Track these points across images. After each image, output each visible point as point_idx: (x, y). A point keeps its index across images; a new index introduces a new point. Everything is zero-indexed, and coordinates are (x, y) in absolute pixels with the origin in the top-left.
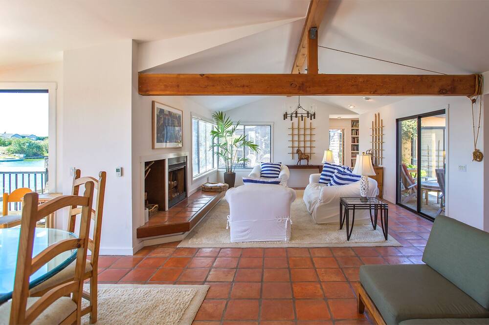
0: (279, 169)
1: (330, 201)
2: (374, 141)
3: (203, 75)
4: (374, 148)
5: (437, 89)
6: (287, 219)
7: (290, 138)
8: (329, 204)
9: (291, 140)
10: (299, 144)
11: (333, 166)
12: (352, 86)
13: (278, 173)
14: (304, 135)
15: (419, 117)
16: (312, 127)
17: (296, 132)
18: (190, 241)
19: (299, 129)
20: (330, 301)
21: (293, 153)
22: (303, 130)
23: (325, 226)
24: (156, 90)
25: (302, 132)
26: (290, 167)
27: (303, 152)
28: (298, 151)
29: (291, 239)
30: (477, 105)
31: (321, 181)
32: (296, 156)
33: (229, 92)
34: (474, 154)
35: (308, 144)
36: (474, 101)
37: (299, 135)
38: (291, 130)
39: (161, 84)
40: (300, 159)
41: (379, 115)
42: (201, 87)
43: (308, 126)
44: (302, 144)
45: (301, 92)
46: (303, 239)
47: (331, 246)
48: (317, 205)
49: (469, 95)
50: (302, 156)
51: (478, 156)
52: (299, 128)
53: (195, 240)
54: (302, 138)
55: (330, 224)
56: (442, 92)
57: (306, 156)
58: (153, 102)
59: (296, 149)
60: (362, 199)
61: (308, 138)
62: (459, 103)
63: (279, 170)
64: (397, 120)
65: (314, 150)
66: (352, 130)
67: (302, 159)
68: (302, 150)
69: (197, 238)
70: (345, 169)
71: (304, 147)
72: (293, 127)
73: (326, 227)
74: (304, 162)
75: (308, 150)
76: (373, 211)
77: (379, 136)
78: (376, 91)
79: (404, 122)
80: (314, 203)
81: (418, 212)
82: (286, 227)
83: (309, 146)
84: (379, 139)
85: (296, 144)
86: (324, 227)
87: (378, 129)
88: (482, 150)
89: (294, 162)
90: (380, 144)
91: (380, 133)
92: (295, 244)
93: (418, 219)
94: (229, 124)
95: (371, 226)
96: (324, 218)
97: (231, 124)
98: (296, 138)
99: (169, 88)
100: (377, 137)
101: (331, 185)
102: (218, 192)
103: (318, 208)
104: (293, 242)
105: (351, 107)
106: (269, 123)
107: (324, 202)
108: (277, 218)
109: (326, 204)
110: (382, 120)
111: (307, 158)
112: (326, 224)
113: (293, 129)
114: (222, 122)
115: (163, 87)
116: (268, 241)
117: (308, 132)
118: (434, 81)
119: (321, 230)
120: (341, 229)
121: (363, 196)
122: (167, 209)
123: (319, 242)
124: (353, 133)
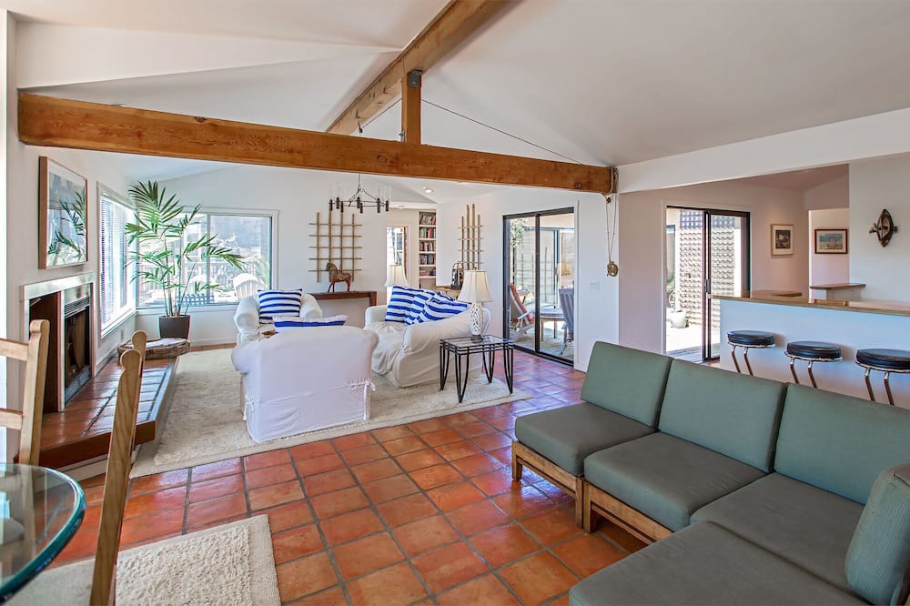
0: (298, 300)
1: (424, 347)
2: (466, 248)
3: (204, 119)
4: (465, 260)
5: (572, 183)
6: (367, 383)
7: (314, 242)
8: (421, 352)
9: (315, 245)
10: (330, 253)
11: (409, 292)
12: (471, 167)
13: (297, 309)
14: (341, 236)
15: (538, 215)
16: (355, 223)
17: (324, 230)
18: (155, 459)
19: (330, 225)
20: (474, 481)
21: (318, 271)
22: (327, 227)
23: (417, 388)
24: (76, 138)
25: (336, 231)
26: (318, 297)
27: (338, 269)
28: (330, 267)
29: (372, 417)
30: (612, 206)
31: (388, 317)
32: (326, 276)
33: (262, 158)
34: (609, 268)
35: (348, 254)
36: (609, 200)
37: (330, 236)
38: (316, 226)
39: (91, 125)
40: (334, 281)
41: (474, 207)
42: (199, 143)
43: (348, 220)
44: (337, 254)
45: (394, 170)
46: (390, 414)
47: (439, 414)
48: (399, 358)
49: (605, 192)
50: (336, 275)
51: (613, 269)
52: (330, 223)
53: (168, 456)
54: (336, 242)
55: (422, 385)
56: (578, 186)
57: (345, 274)
58: (42, 161)
59: (324, 265)
60: (473, 338)
61: (348, 242)
62: (591, 201)
63: (299, 303)
64: (505, 218)
65: (359, 265)
66: (420, 228)
67: (338, 281)
68: (337, 263)
69: (171, 452)
70: (433, 294)
71: (341, 259)
72: (318, 222)
73: (417, 390)
74: (340, 287)
75: (348, 265)
76: (487, 354)
77: (473, 241)
78: (501, 178)
79: (512, 221)
80: (393, 354)
81: (537, 352)
82: (365, 397)
83: (351, 256)
84: (474, 246)
85: (325, 254)
86: (415, 390)
87: (471, 230)
88: (617, 263)
89: (324, 287)
90: (476, 253)
91: (476, 236)
92: (379, 423)
93: (537, 361)
94: (173, 210)
95: (484, 377)
96: (414, 376)
97: (179, 211)
98: (325, 242)
99: (115, 136)
100: (471, 242)
101: (421, 321)
102: (169, 357)
103: (403, 362)
104: (376, 420)
105: (428, 191)
106: (270, 213)
107: (412, 351)
108: (349, 382)
109: (416, 354)
110: (479, 216)
111: (348, 280)
112: (416, 386)
113: (318, 224)
114: (158, 205)
115: (96, 132)
116: (331, 428)
117: (348, 231)
118: (569, 171)
119: (410, 396)
120: (442, 389)
121: (476, 333)
122: (62, 406)
123: (417, 413)
124: (422, 235)
